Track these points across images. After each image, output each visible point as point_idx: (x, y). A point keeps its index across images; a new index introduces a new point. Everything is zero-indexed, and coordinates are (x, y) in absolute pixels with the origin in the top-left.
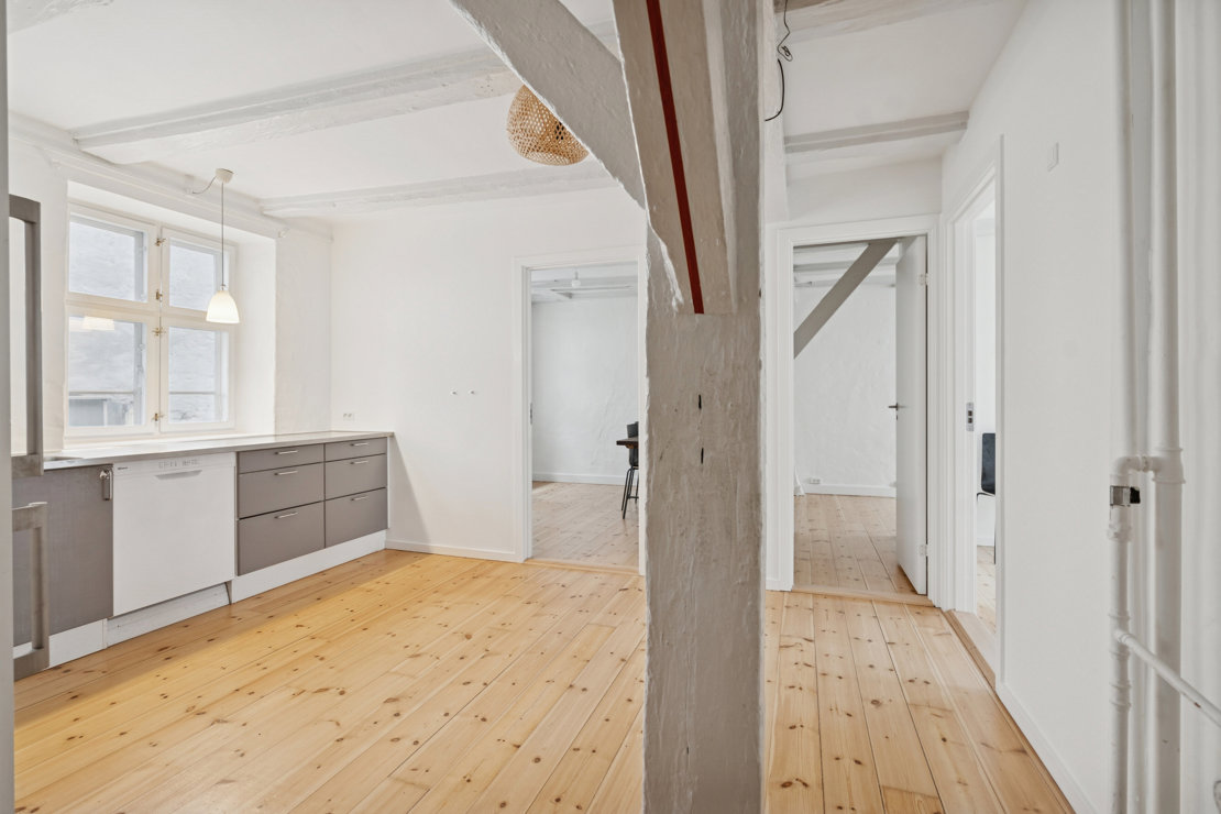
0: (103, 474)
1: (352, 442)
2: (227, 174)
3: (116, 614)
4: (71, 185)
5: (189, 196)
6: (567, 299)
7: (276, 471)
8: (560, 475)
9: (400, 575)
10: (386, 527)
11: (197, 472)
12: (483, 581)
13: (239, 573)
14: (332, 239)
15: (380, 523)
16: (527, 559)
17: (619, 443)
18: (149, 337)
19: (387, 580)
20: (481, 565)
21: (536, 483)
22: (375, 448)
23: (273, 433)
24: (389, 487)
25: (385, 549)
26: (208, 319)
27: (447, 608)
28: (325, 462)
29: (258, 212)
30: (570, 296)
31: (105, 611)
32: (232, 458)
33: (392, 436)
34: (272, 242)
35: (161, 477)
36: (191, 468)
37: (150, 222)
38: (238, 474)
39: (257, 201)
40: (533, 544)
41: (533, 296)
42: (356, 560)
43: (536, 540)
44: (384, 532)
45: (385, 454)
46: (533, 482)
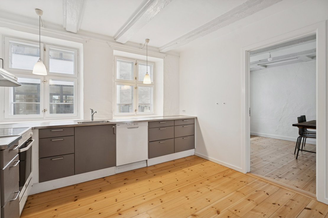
0: (113, 127)
1: (183, 120)
2: (148, 40)
3: (117, 166)
4: (114, 51)
5: (140, 50)
6: (265, 68)
7: (160, 128)
8: (261, 133)
9: (197, 168)
10: (194, 148)
11: (138, 127)
12: (227, 180)
13: (149, 158)
14: (180, 57)
15: (192, 147)
16: (248, 173)
17: (294, 125)
18: (134, 90)
19: (192, 169)
20: (227, 170)
21: (252, 136)
22: (191, 122)
23: (163, 116)
24: (195, 135)
25: (194, 155)
26: (144, 83)
27: (211, 190)
28: (174, 126)
29: (158, 52)
30: (266, 66)
31: (115, 165)
32: (147, 124)
33: (196, 118)
34: (162, 60)
35: (128, 128)
36: (136, 126)
37: (134, 59)
38: (149, 128)
39: (158, 48)
40: (251, 164)
41: (250, 68)
42: (184, 158)
43: (252, 163)
44: (194, 149)
45: (194, 124)
46: (251, 135)
